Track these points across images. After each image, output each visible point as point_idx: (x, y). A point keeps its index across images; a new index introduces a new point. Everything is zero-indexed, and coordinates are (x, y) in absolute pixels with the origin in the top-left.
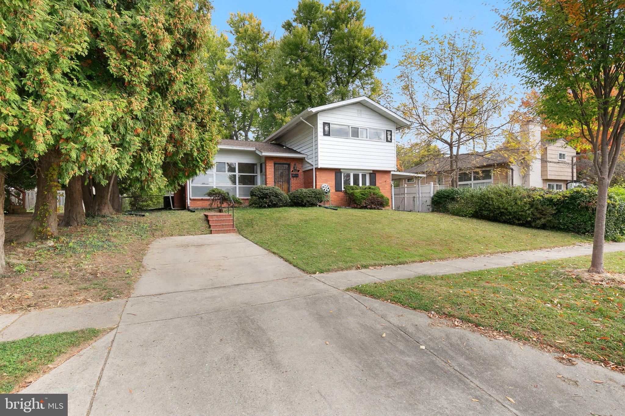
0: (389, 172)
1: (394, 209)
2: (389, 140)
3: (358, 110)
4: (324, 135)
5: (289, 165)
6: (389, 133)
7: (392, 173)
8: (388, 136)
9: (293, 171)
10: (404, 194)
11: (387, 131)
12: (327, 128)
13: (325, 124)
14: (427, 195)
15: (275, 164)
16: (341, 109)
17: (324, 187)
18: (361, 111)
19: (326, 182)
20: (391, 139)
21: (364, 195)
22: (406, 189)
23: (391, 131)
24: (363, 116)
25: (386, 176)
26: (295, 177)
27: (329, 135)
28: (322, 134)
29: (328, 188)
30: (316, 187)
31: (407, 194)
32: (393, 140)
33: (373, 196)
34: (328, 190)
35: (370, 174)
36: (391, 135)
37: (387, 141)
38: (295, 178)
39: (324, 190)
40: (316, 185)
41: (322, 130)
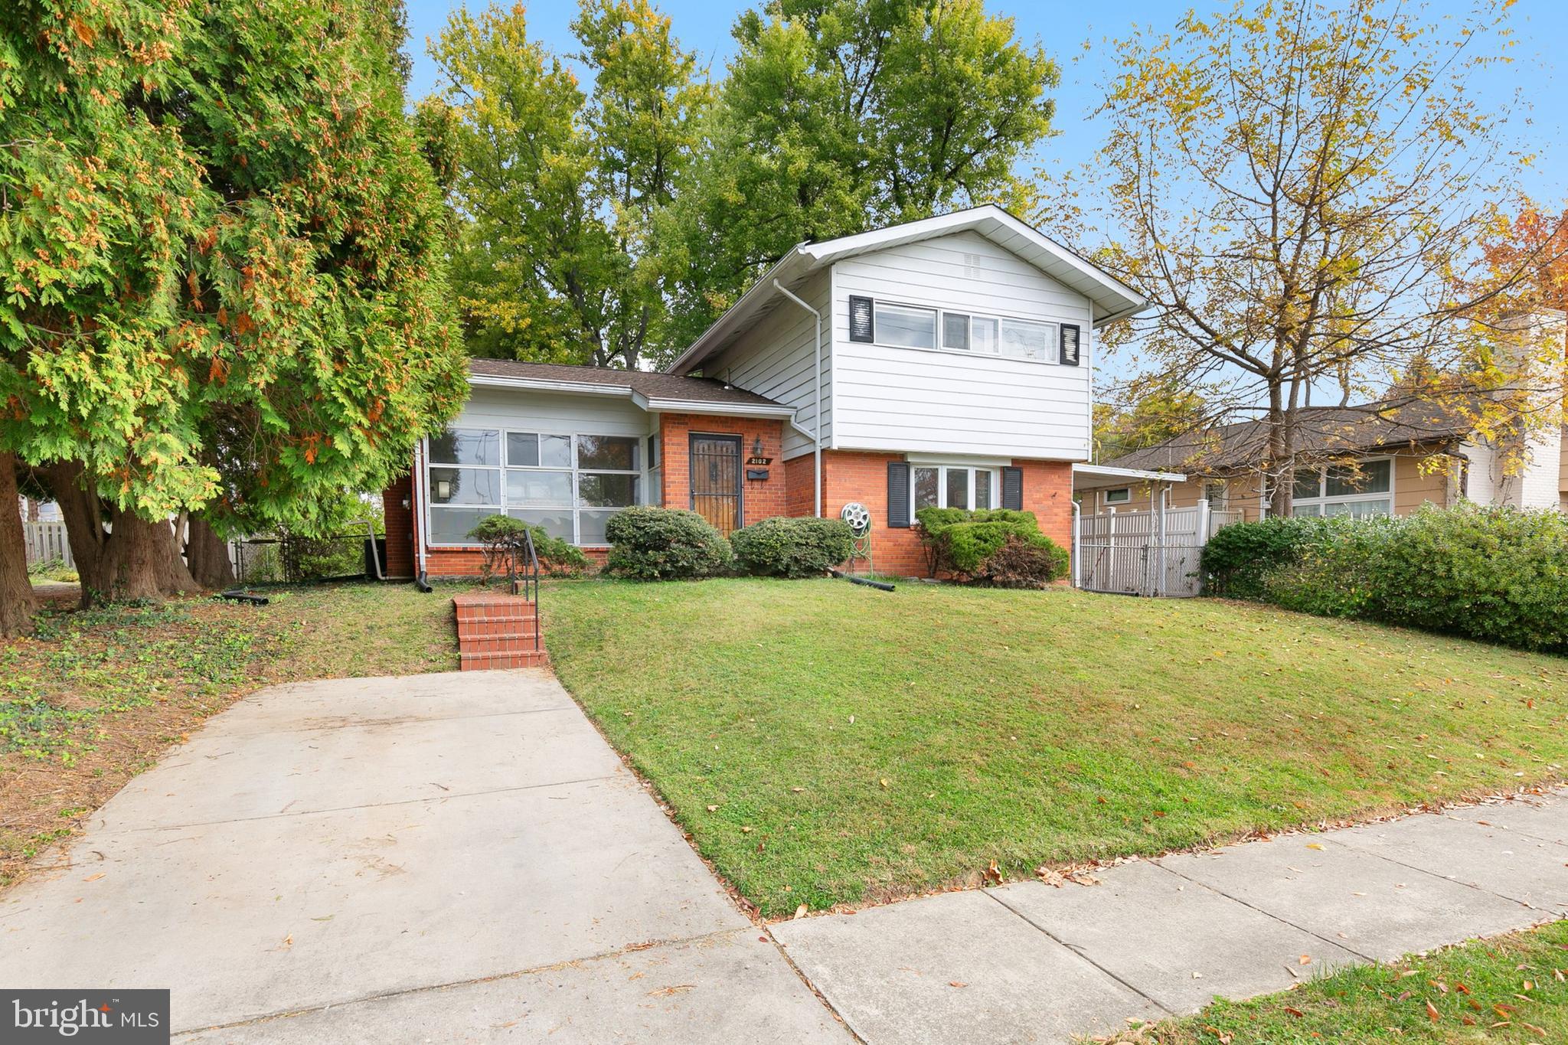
0: (1066, 464)
1: (1078, 585)
2: (1070, 357)
3: (967, 256)
4: (854, 338)
5: (738, 441)
6: (1070, 334)
7: (1076, 467)
8: (1067, 346)
9: (749, 462)
10: (1107, 537)
11: (1063, 327)
12: (861, 316)
13: (854, 301)
14: (1188, 541)
15: (693, 438)
16: (913, 251)
17: (850, 513)
18: (977, 258)
19: (858, 495)
20: (1076, 355)
21: (986, 541)
22: (1113, 520)
23: (1077, 328)
24: (984, 275)
25: (1055, 478)
26: (757, 480)
27: (868, 338)
28: (845, 335)
29: (865, 517)
30: (824, 514)
31: (1115, 536)
32: (1081, 360)
33: (1015, 543)
34: (864, 524)
35: (1004, 470)
36: (1076, 341)
37: (1064, 361)
38: (757, 485)
39: (852, 521)
40: (824, 506)
41: (845, 323)
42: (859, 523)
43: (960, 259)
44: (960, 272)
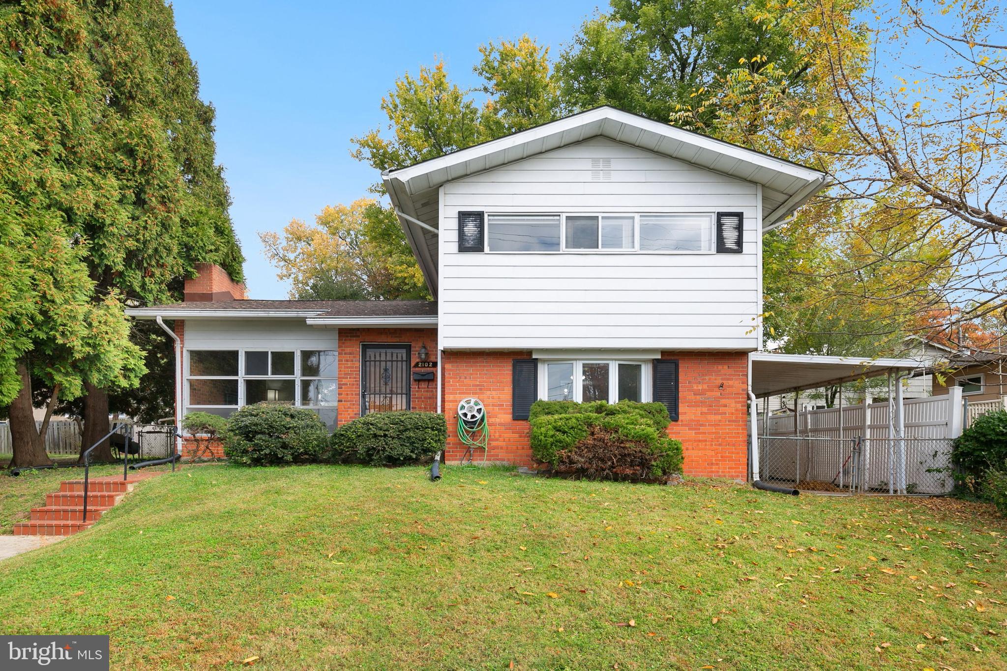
0: (741, 354)
1: (756, 478)
2: (730, 244)
3: (595, 161)
4: (463, 248)
5: (408, 348)
6: (729, 223)
8: (726, 234)
9: (416, 365)
10: (862, 428)
11: (720, 215)
12: (471, 228)
13: (463, 217)
14: (937, 433)
15: (365, 348)
16: (526, 165)
17: (463, 407)
18: (607, 161)
19: (479, 390)
20: (739, 242)
21: (564, 432)
23: (740, 216)
24: (615, 176)
25: (724, 369)
26: (424, 380)
27: (478, 247)
28: (455, 247)
29: (479, 411)
30: (443, 410)
31: (870, 427)
32: (746, 247)
33: (602, 435)
34: (479, 416)
35: (655, 362)
36: (740, 228)
37: (721, 248)
38: (423, 385)
39: (465, 415)
40: (443, 401)
41: (454, 236)
42: (473, 416)
43: (588, 165)
44: (588, 177)
